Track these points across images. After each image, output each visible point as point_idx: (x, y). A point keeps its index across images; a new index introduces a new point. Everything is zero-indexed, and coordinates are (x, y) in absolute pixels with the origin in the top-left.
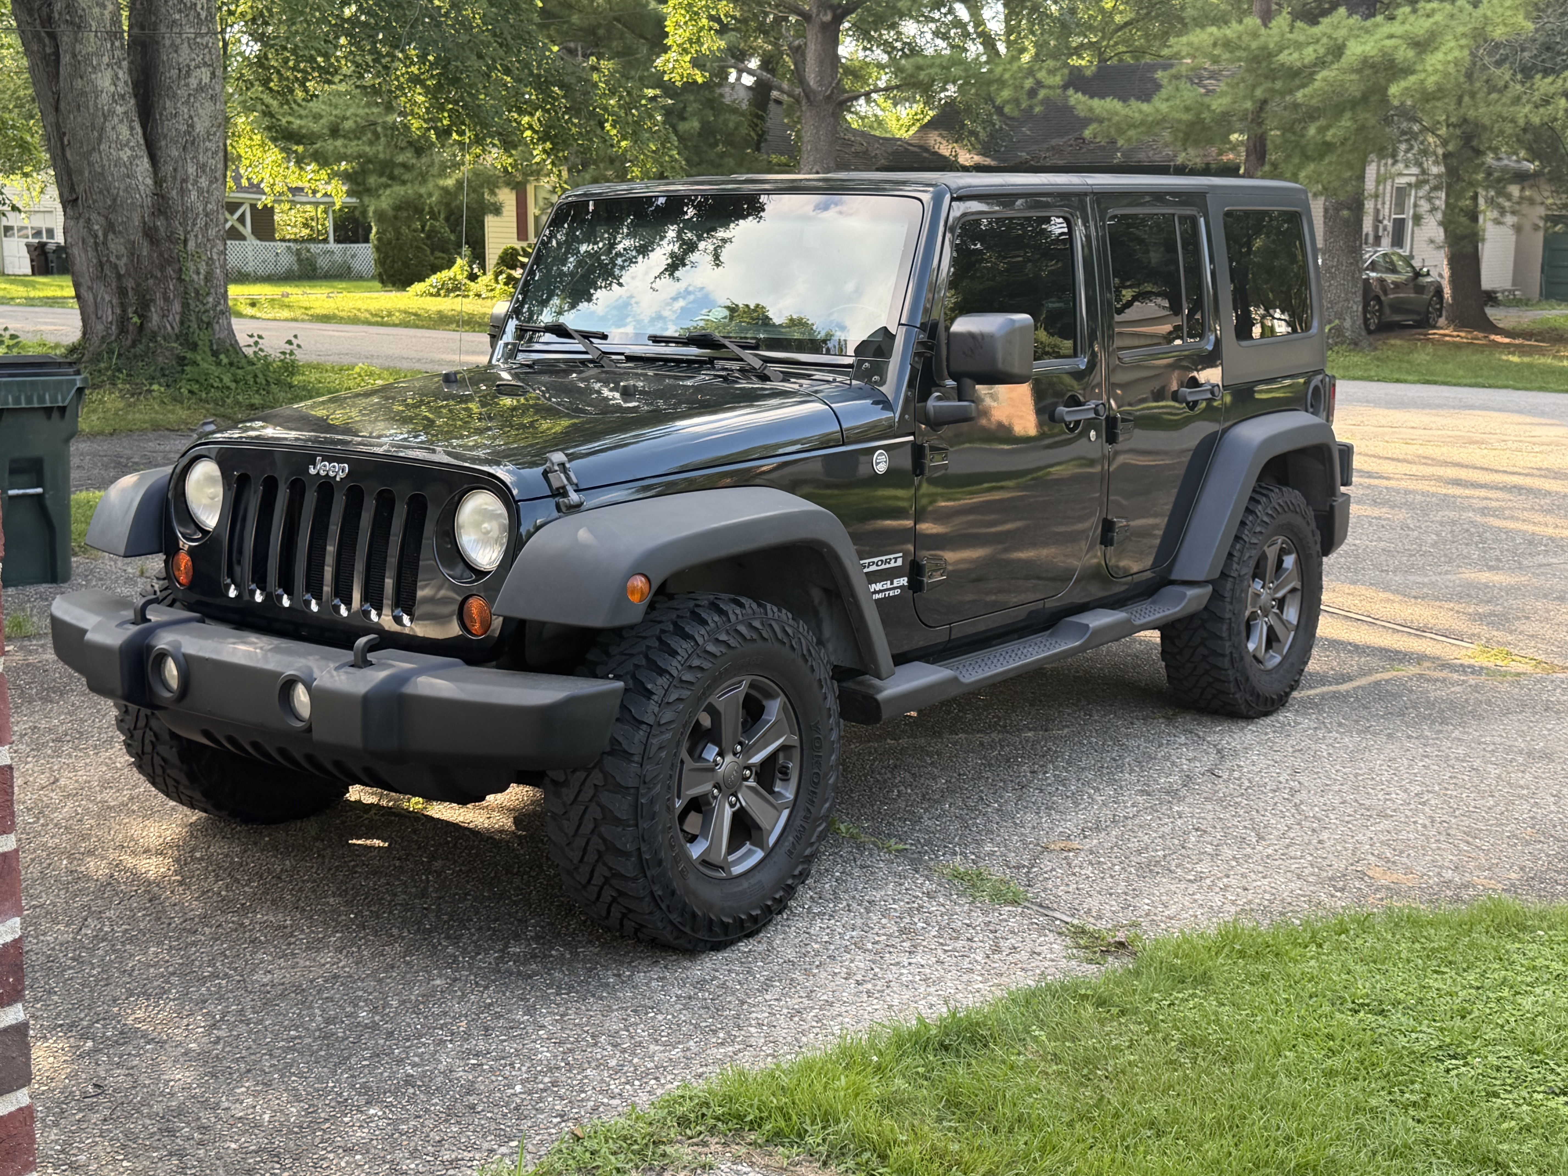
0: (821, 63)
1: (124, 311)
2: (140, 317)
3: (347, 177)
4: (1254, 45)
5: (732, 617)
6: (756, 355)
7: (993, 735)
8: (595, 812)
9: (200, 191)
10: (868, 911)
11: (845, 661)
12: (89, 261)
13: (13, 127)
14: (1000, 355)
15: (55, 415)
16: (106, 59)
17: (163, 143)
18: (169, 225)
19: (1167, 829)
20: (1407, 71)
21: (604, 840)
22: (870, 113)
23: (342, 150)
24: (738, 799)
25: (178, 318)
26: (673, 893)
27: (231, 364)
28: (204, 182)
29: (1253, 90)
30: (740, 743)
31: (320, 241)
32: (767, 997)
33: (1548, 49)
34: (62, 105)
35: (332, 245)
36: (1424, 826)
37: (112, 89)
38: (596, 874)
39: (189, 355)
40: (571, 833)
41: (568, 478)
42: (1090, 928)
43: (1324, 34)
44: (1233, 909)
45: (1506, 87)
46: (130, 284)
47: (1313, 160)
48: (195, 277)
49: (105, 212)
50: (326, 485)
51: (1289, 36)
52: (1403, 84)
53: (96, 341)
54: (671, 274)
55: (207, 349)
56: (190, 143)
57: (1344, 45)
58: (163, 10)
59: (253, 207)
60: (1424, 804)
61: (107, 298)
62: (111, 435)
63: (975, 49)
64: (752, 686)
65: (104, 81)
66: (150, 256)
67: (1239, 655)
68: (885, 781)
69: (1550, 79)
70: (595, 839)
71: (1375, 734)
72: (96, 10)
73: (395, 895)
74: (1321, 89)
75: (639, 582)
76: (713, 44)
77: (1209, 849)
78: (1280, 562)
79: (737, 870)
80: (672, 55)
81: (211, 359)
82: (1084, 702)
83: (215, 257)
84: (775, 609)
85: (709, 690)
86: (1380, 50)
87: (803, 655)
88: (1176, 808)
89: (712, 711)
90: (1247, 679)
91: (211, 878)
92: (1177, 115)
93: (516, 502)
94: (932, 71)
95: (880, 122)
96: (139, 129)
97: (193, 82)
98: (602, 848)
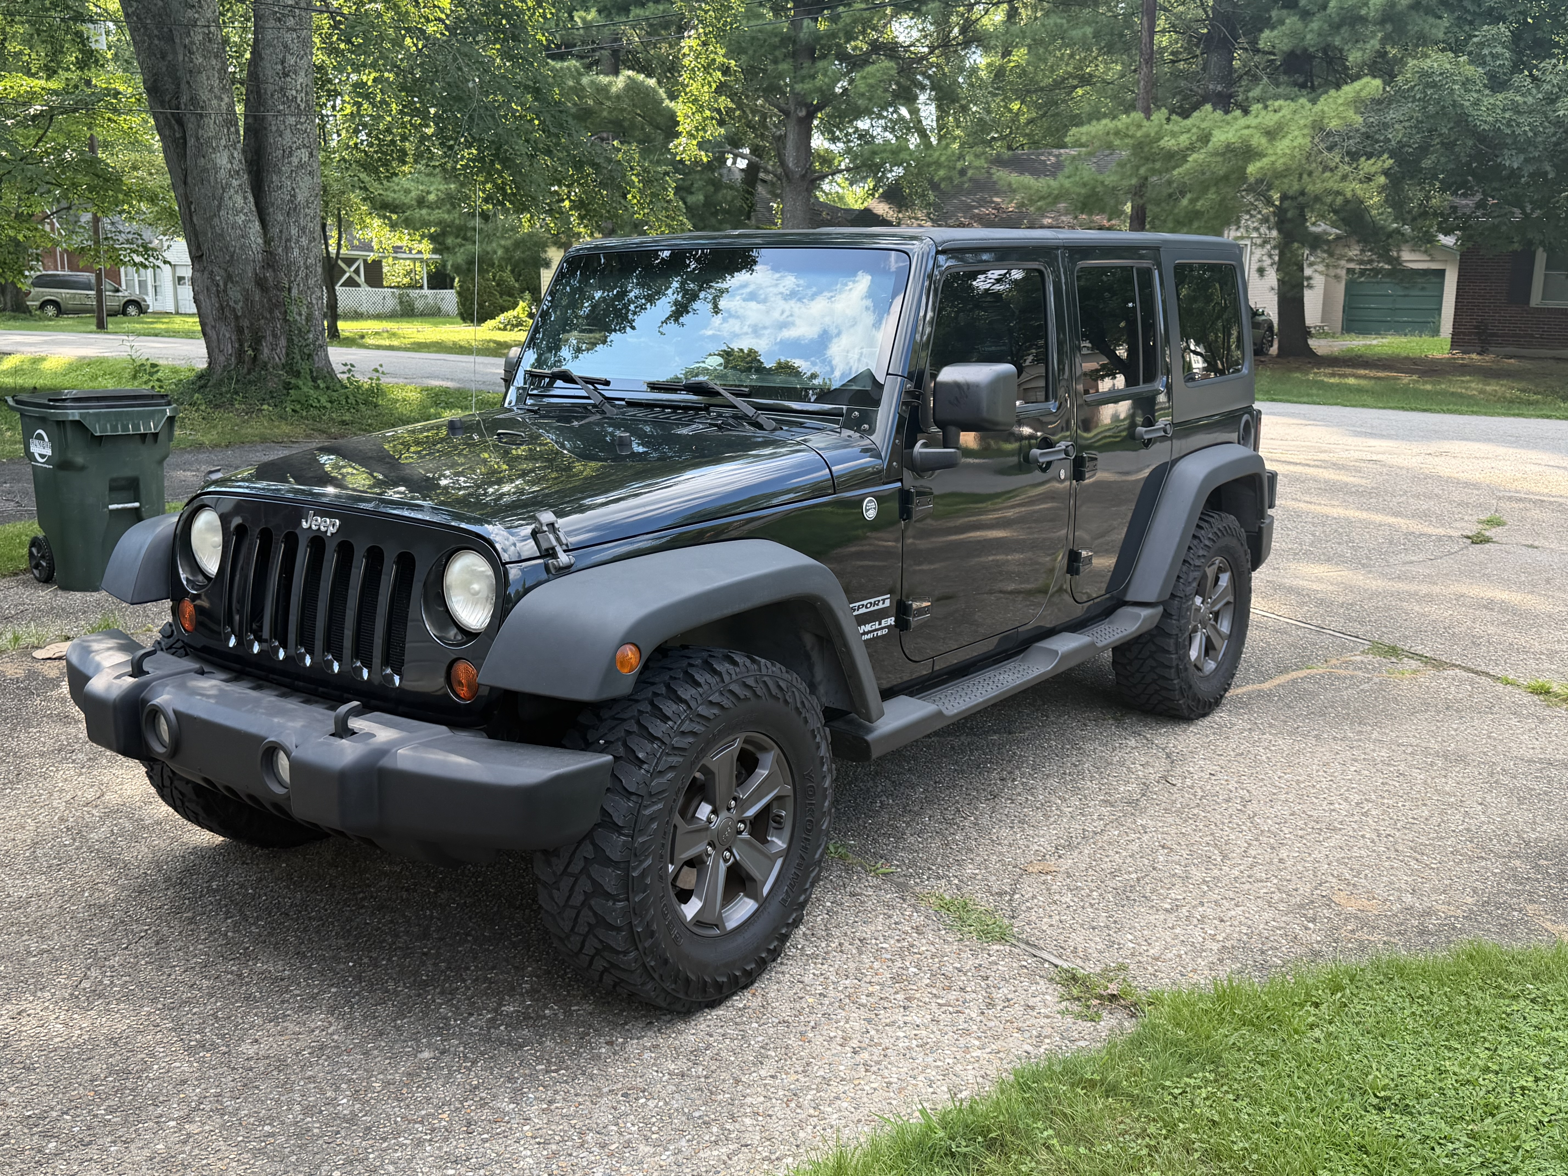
0: (798, 149)
1: (241, 345)
2: (254, 350)
3: (432, 238)
4: (1139, 134)
5: (726, 678)
6: (748, 402)
7: (963, 738)
8: (585, 885)
9: (302, 249)
10: (860, 953)
11: (836, 704)
12: (213, 305)
13: (164, 199)
14: (984, 405)
15: (149, 440)
16: (223, 142)
17: (271, 210)
18: (276, 276)
19: (1135, 847)
20: (1261, 155)
21: (595, 914)
22: (833, 191)
23: (427, 217)
24: (732, 853)
25: (284, 351)
26: (666, 962)
27: (328, 388)
28: (304, 241)
29: (1138, 170)
30: (735, 799)
31: (417, 288)
32: (763, 1073)
33: (1368, 137)
34: (189, 179)
35: (426, 291)
36: (1373, 841)
37: (229, 166)
38: (587, 944)
39: (293, 381)
40: (561, 904)
41: (558, 539)
42: (1080, 973)
43: (1194, 126)
44: (1215, 947)
45: (1336, 167)
46: (246, 323)
47: (1184, 225)
48: (298, 318)
49: (224, 265)
50: (318, 540)
51: (1166, 127)
52: (1258, 164)
53: (218, 369)
54: (676, 320)
55: (309, 377)
56: (293, 209)
57: (1211, 134)
58: (270, 102)
59: (365, 261)
60: (1365, 814)
61: (228, 335)
62: (227, 446)
63: (914, 141)
64: (746, 741)
65: (222, 160)
66: (261, 302)
67: (1183, 666)
68: (868, 790)
69: (1372, 161)
70: (585, 912)
71: (1305, 736)
72: (215, 102)
73: (397, 936)
74: (1192, 168)
75: (629, 652)
76: (715, 132)
77: (1178, 870)
78: (1217, 579)
79: (731, 925)
80: (683, 140)
81: (310, 383)
82: (1039, 702)
83: (314, 302)
84: (769, 664)
85: (703, 752)
86: (1240, 138)
87: (797, 708)
88: (1139, 822)
89: (705, 770)
90: (1190, 687)
91: (222, 916)
92: (1078, 190)
93: (504, 564)
94: (884, 155)
95: (841, 198)
96: (251, 199)
97: (295, 161)
98: (593, 921)
